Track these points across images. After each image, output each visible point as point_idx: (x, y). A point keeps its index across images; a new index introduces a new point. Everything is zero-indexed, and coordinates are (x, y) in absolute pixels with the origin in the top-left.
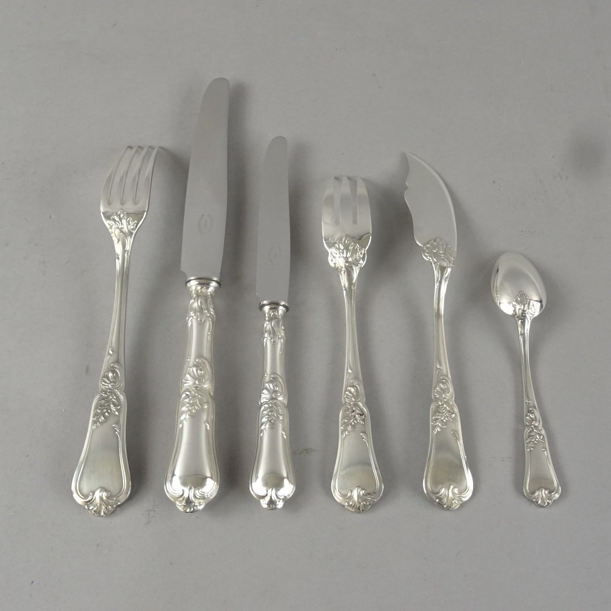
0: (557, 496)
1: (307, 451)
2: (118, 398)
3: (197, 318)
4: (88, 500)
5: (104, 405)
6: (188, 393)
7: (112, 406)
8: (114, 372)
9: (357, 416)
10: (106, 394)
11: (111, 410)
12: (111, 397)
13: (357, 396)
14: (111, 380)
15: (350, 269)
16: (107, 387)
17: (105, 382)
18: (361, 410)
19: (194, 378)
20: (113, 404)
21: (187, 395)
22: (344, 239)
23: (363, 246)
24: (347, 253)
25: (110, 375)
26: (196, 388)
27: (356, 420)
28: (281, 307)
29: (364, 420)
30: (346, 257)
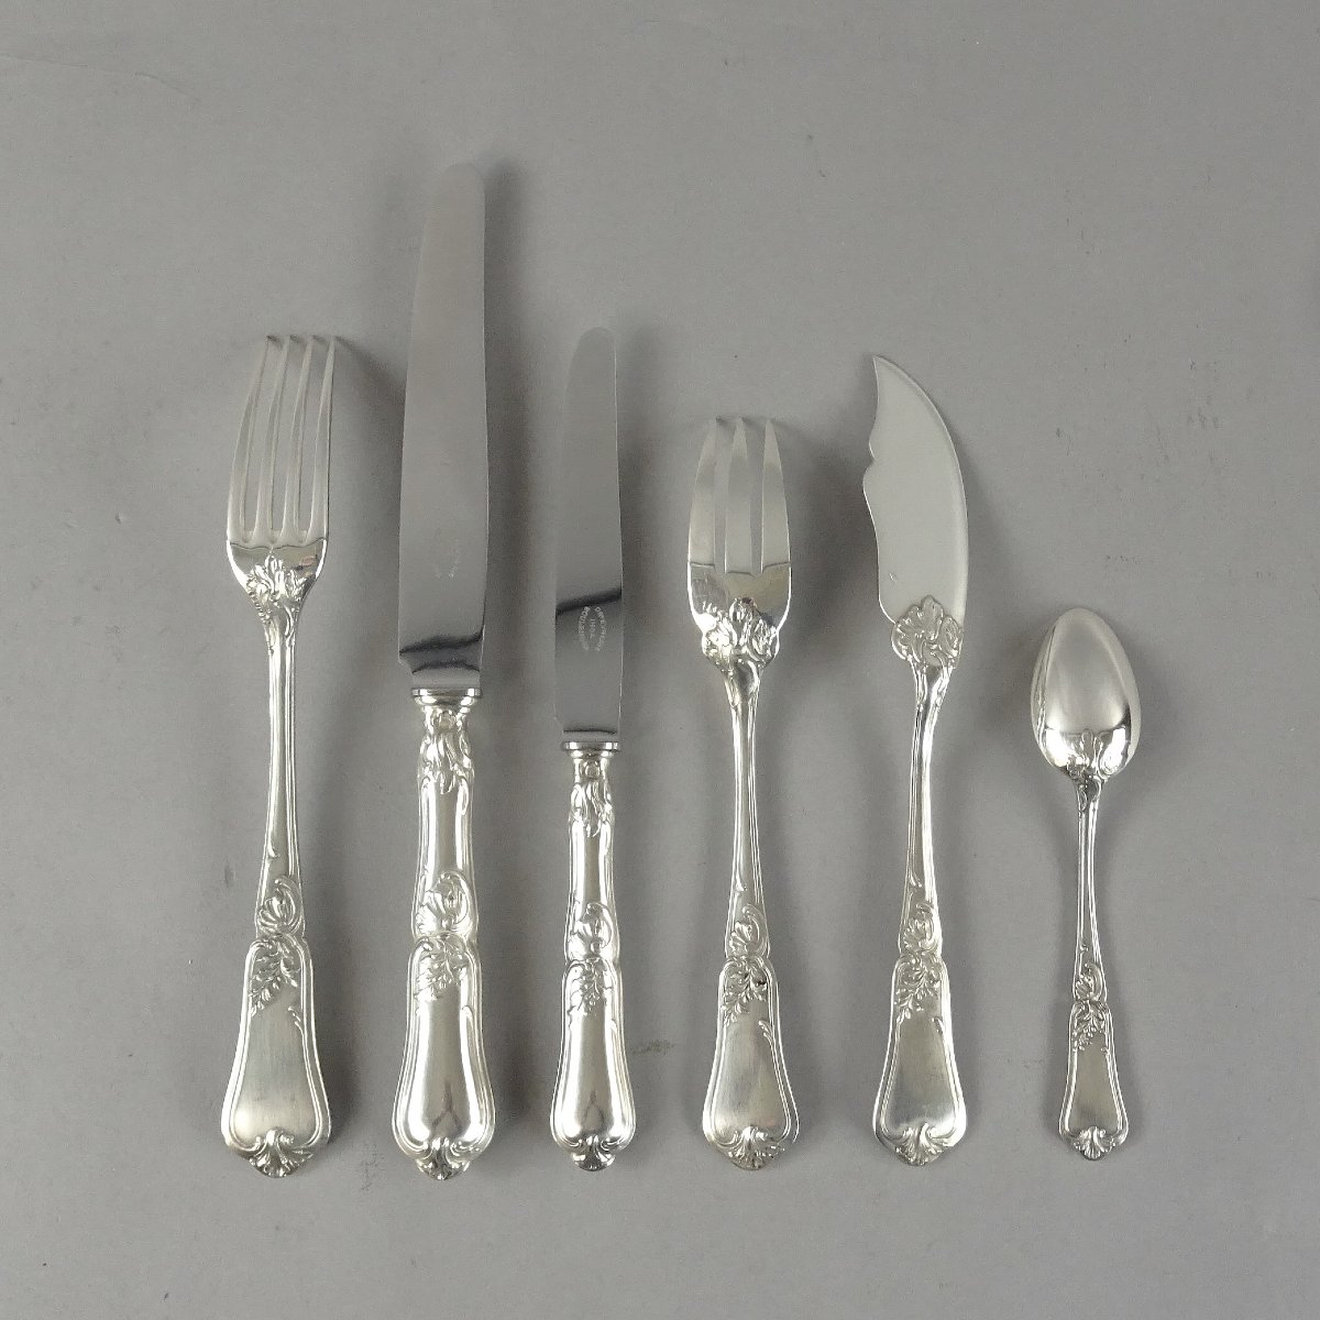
0: (1122, 1138)
1: (657, 1046)
2: (294, 952)
3: (437, 785)
4: (253, 1149)
5: (266, 968)
6: (426, 946)
7: (283, 969)
8: (281, 897)
9: (752, 985)
10: (270, 943)
11: (281, 975)
12: (280, 949)
13: (753, 946)
14: (278, 915)
15: (744, 670)
16: (271, 930)
17: (267, 919)
18: (761, 972)
19: (438, 915)
20: (286, 966)
21: (425, 950)
22: (732, 610)
23: (771, 623)
24: (739, 637)
25: (275, 902)
26: (444, 936)
27: (751, 992)
28: (605, 754)
29: (765, 994)
30: (738, 646)
